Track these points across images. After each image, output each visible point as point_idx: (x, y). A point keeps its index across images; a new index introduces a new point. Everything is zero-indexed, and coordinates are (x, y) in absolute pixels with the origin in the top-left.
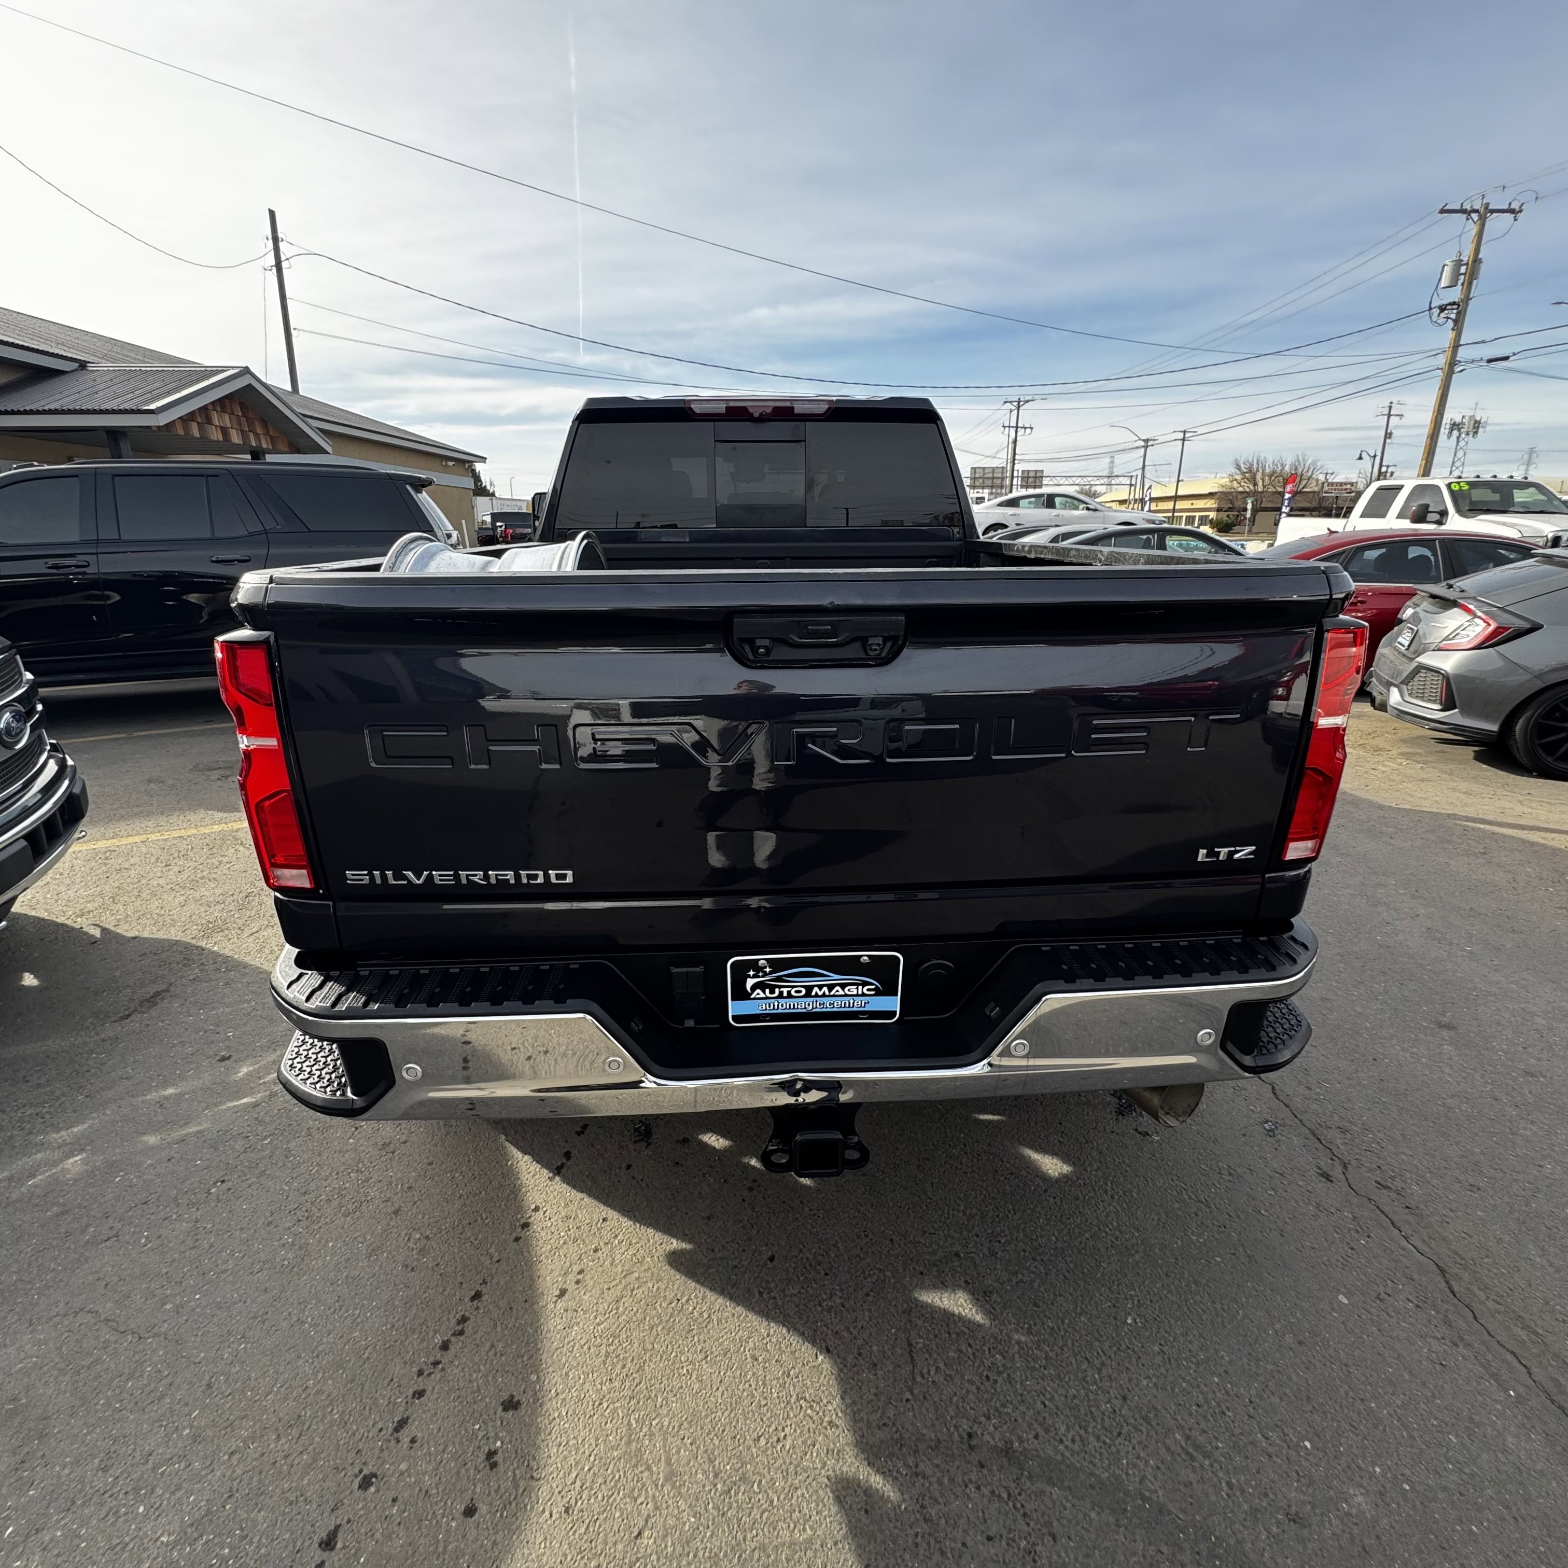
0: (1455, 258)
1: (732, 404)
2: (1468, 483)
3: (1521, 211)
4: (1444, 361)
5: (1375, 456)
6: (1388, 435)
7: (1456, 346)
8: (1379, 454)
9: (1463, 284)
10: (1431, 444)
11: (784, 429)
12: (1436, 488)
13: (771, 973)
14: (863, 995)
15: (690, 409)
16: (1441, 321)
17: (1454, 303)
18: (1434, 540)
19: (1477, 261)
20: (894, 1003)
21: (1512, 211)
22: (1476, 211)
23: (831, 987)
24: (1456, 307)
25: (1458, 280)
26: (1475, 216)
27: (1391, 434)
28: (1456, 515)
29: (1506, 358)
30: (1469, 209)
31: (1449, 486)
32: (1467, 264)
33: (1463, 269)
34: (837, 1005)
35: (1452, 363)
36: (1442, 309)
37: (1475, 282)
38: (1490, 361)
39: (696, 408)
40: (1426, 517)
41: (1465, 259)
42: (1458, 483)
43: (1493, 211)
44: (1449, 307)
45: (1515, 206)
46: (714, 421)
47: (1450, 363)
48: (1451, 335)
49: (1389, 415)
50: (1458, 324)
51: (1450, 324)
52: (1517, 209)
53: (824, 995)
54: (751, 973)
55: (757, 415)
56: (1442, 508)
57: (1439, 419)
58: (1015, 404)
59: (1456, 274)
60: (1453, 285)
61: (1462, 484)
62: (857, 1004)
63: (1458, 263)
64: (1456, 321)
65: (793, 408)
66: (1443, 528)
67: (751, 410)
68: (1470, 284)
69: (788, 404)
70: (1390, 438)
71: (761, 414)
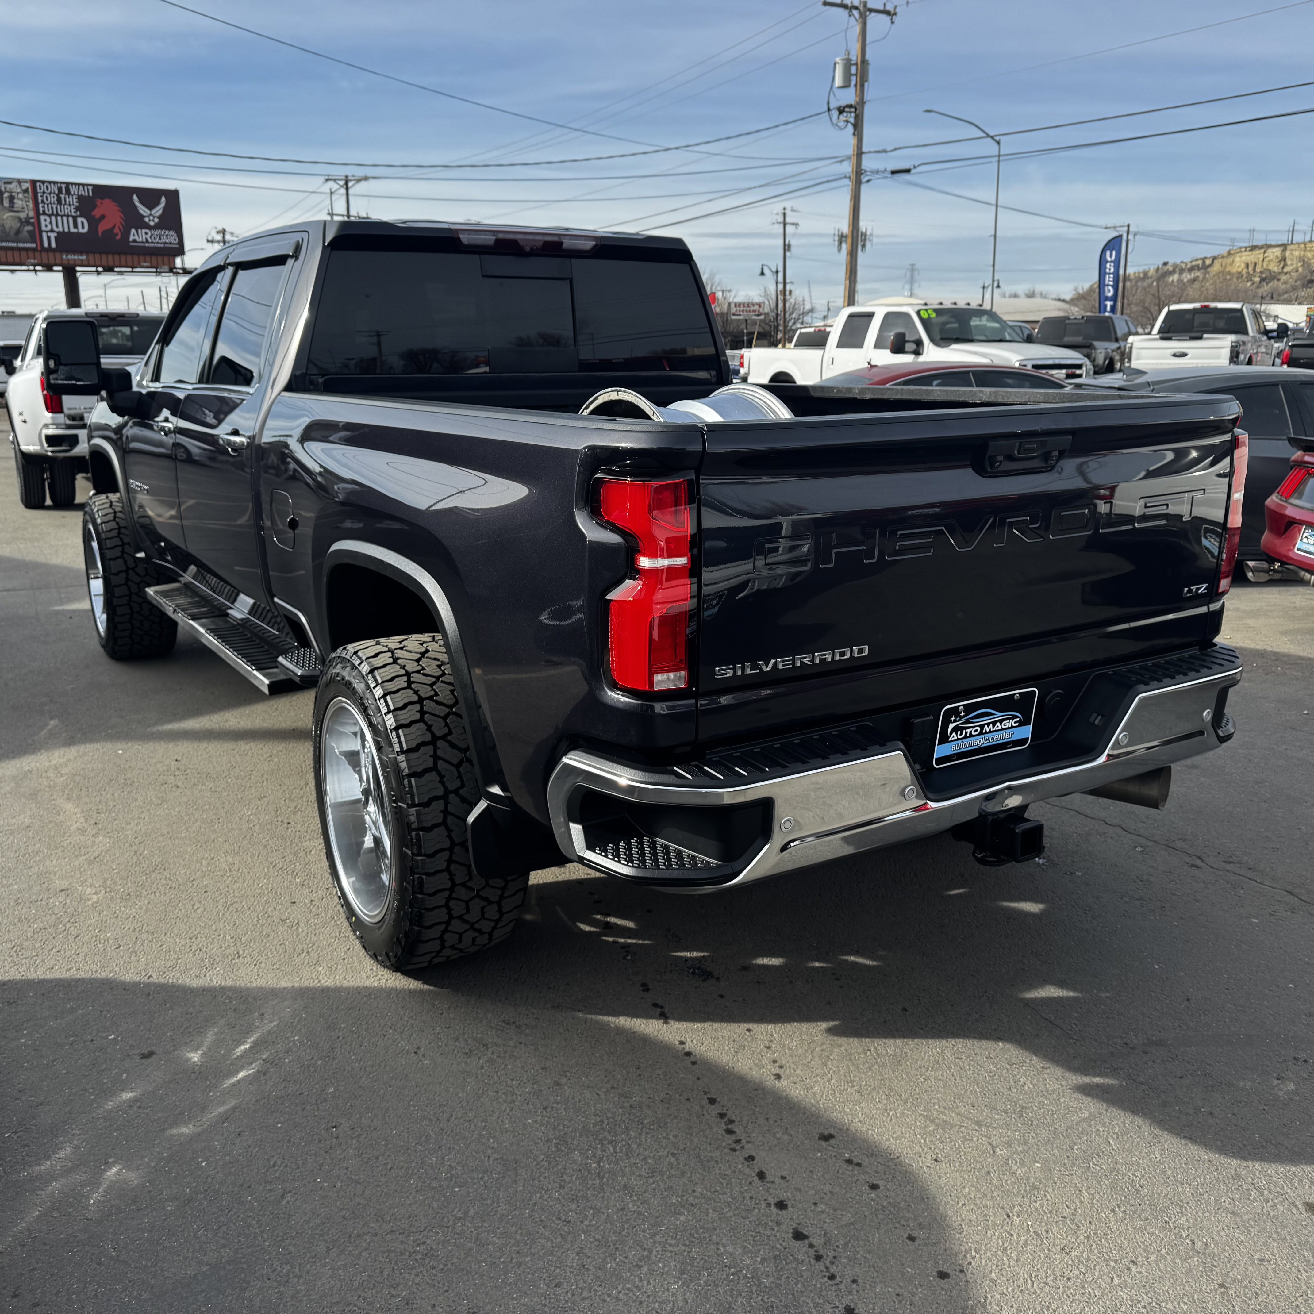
0: (844, 57)
1: (501, 236)
2: (935, 310)
3: (895, 14)
4: (850, 169)
5: (777, 272)
6: (787, 247)
7: (859, 154)
8: (781, 269)
9: (856, 86)
10: (851, 262)
11: (551, 265)
12: (906, 316)
13: (964, 716)
14: (1012, 727)
15: (459, 239)
16: (841, 124)
17: (850, 106)
18: (968, 372)
19: (864, 62)
20: (1026, 732)
21: (887, 13)
22: (856, 8)
23: (994, 724)
24: (853, 110)
25: (850, 81)
26: (855, 12)
27: (789, 246)
28: (931, 345)
29: (908, 171)
30: (850, 5)
31: (918, 313)
32: (856, 64)
33: (853, 70)
34: (995, 739)
35: (859, 172)
36: (841, 111)
37: (866, 84)
38: (893, 172)
39: (465, 239)
40: (904, 347)
41: (853, 58)
42: (926, 310)
43: (871, 10)
44: (847, 110)
45: (890, 7)
46: (480, 253)
47: (857, 172)
48: (853, 141)
49: (785, 224)
50: (858, 127)
51: (850, 129)
52: (892, 12)
53: (990, 732)
54: (953, 719)
55: (528, 249)
56: (917, 337)
57: (855, 234)
58: (342, 183)
59: (847, 76)
60: (846, 86)
61: (930, 311)
62: (1007, 736)
63: (848, 64)
64: (855, 126)
65: (562, 243)
66: (921, 359)
67: (521, 243)
68: (862, 86)
69: (556, 239)
70: (789, 250)
71: (532, 249)
